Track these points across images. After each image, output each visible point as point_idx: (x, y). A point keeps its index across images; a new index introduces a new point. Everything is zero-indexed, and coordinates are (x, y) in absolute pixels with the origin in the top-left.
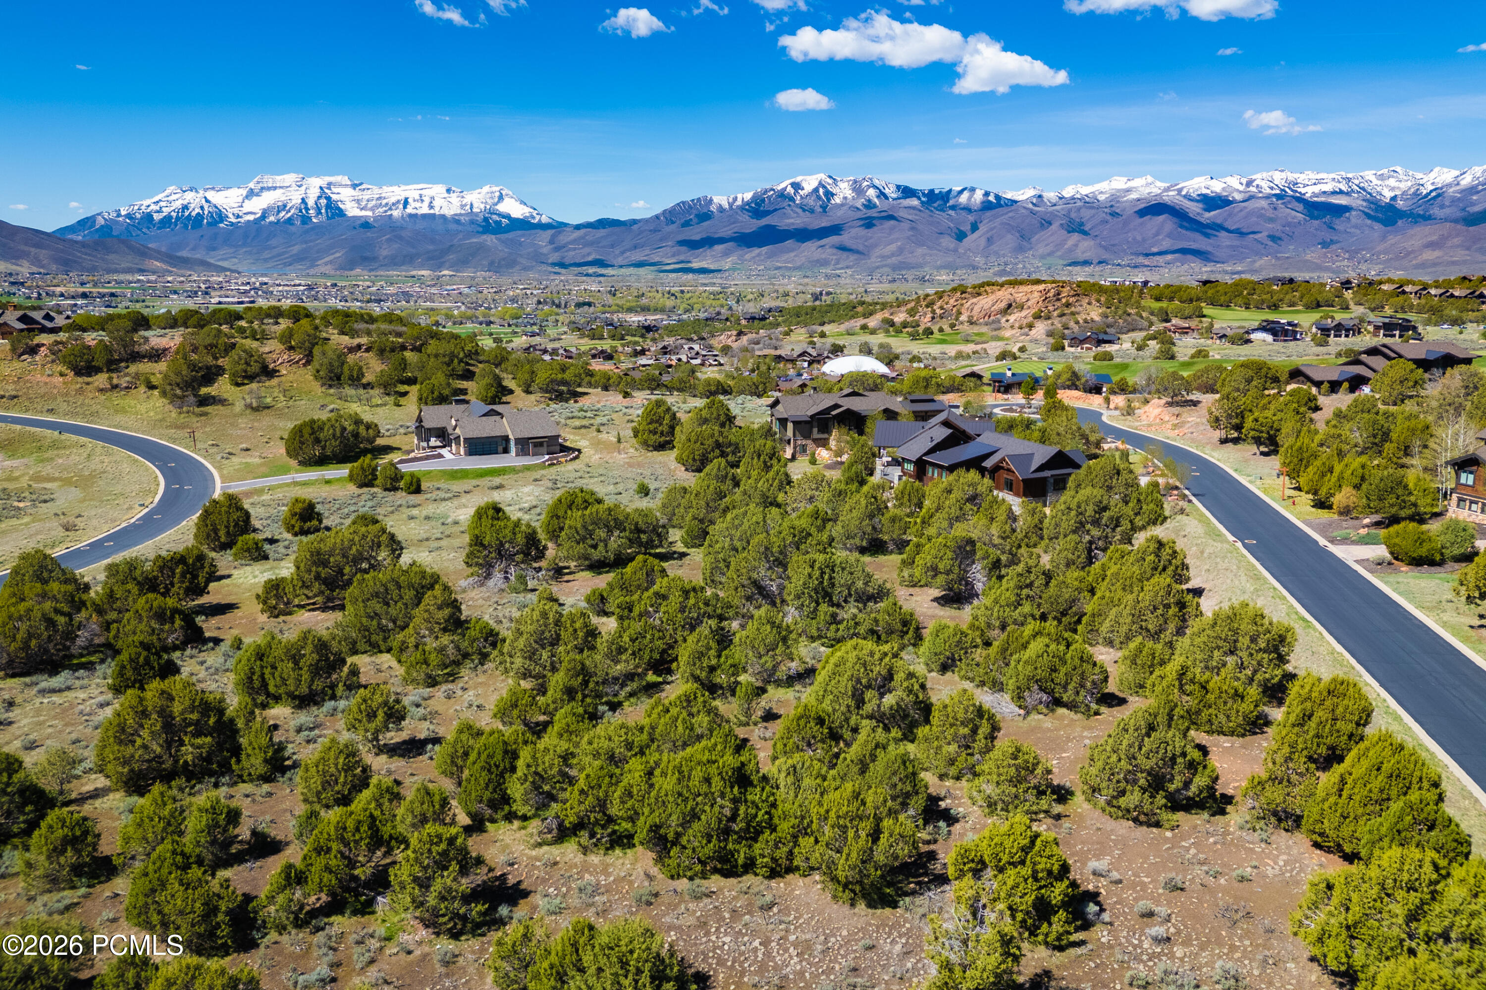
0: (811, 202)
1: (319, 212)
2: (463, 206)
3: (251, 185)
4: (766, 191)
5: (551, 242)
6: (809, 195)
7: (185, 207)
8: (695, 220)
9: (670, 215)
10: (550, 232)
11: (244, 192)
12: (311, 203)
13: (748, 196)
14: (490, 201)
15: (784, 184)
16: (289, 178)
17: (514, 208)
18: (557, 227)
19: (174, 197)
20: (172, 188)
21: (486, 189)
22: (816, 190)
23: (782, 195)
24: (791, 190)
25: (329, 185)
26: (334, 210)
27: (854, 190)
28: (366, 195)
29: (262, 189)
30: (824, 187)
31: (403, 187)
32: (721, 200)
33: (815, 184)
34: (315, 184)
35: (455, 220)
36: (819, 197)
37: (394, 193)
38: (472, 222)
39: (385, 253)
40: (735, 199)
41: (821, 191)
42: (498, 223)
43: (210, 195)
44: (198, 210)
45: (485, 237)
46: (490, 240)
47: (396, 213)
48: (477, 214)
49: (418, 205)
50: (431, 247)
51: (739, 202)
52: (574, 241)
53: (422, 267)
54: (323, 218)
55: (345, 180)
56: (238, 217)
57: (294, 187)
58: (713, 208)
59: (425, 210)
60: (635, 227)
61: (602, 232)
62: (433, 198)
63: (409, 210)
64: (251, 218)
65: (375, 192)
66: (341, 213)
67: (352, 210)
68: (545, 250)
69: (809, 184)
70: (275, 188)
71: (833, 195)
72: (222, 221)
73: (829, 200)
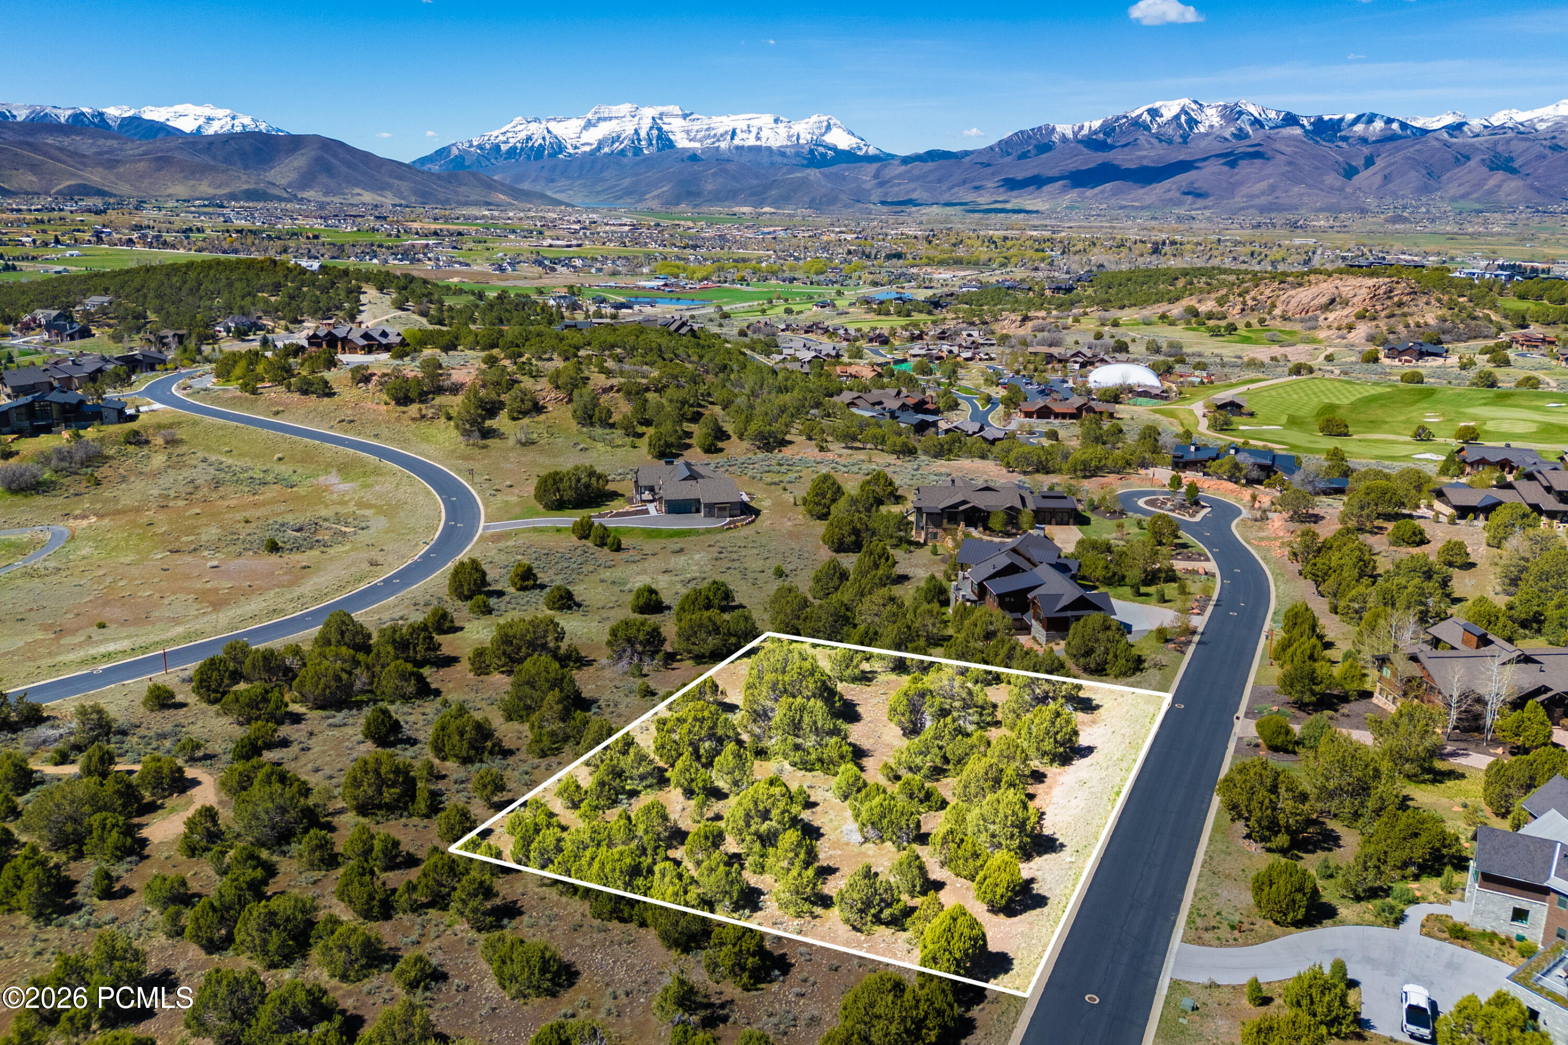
0: (1170, 131)
1: (650, 144)
2: (789, 137)
3: (589, 116)
4: (1118, 119)
5: (876, 176)
6: (1169, 122)
7: (529, 138)
8: (1034, 152)
9: (1006, 146)
10: (875, 166)
11: (582, 123)
12: (643, 134)
13: (1096, 124)
14: (817, 132)
15: (1140, 111)
16: (624, 109)
17: (841, 140)
18: (882, 159)
19: (520, 128)
20: (518, 119)
21: (814, 118)
22: (1177, 117)
23: (1136, 123)
24: (1146, 117)
25: (661, 114)
26: (664, 141)
27: (1223, 117)
28: (696, 126)
29: (599, 119)
30: (1187, 113)
31: (732, 117)
32: (1065, 129)
33: (1175, 110)
34: (648, 113)
35: (781, 152)
36: (1180, 126)
37: (722, 123)
38: (797, 154)
39: (710, 187)
40: (1081, 128)
41: (1183, 118)
42: (824, 155)
43: (552, 126)
44: (540, 141)
45: (808, 171)
46: (813, 174)
47: (723, 145)
48: (802, 146)
49: (745, 136)
50: (755, 182)
51: (1085, 131)
52: (899, 176)
53: (744, 203)
54: (653, 149)
55: (676, 110)
56: (576, 148)
57: (629, 118)
58: (1055, 138)
59: (751, 141)
60: (968, 159)
61: (930, 165)
62: (760, 129)
63: (737, 142)
64: (587, 149)
65: (704, 122)
66: (670, 144)
67: (682, 142)
68: (868, 186)
69: (1170, 110)
70: (611, 119)
71: (1197, 122)
72: (561, 152)
73: (1191, 128)
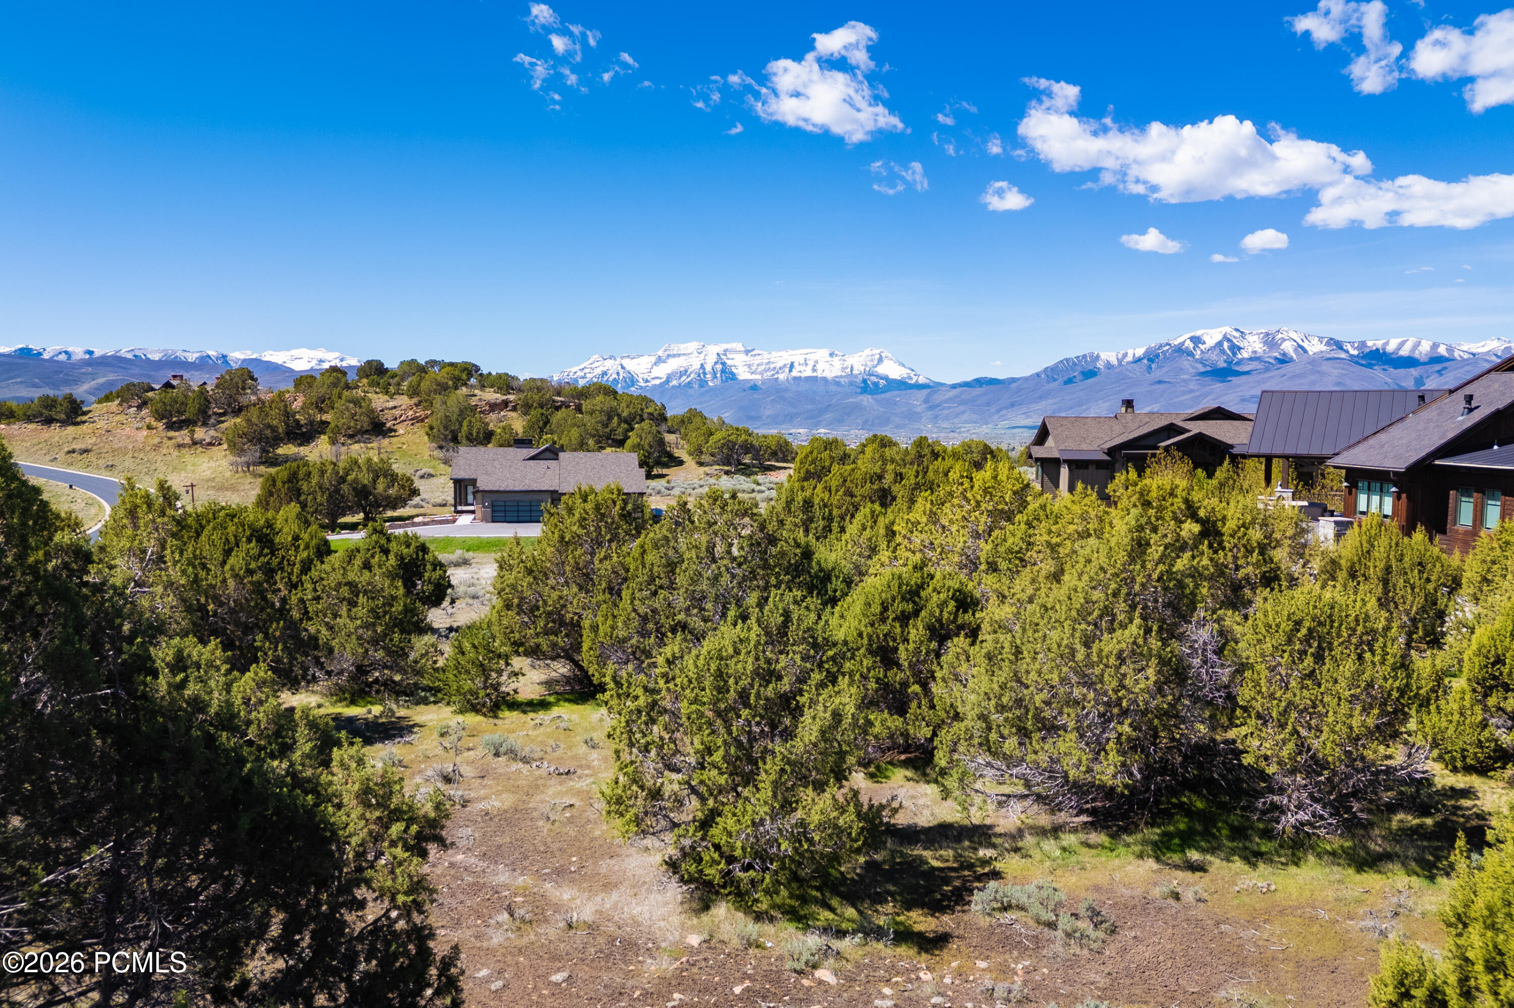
0: (1213, 356)
1: (715, 377)
2: (843, 369)
3: (660, 353)
4: (1161, 346)
5: (926, 401)
6: (1211, 349)
7: (605, 373)
8: (1080, 377)
9: (1051, 373)
10: (925, 392)
11: (653, 359)
12: (708, 368)
13: (1140, 352)
14: (869, 364)
15: (1183, 338)
16: (692, 346)
17: (892, 370)
18: (931, 387)
19: (596, 364)
20: (596, 357)
21: (867, 352)
22: (1220, 344)
23: (1180, 350)
24: (1189, 344)
25: (726, 351)
26: (728, 374)
27: (1265, 343)
28: (758, 360)
29: (669, 356)
30: (1229, 340)
31: (791, 352)
32: (1109, 356)
33: (1219, 337)
34: (712, 352)
35: (836, 382)
36: (1223, 352)
37: (781, 358)
38: (851, 384)
39: (768, 413)
40: (1125, 355)
41: (1226, 345)
42: (876, 384)
43: (626, 363)
44: (615, 376)
45: (861, 397)
46: (866, 400)
47: (782, 377)
48: (856, 376)
49: (802, 368)
50: (810, 407)
51: (1129, 358)
52: (948, 401)
53: (800, 426)
54: (718, 382)
55: (740, 347)
56: (647, 381)
57: (696, 354)
58: (1100, 365)
59: (808, 373)
60: (1014, 385)
61: (978, 391)
62: (817, 362)
63: (795, 373)
64: (657, 382)
65: (765, 357)
66: (733, 377)
67: (743, 374)
68: (919, 409)
69: (1212, 337)
70: (679, 355)
71: (1240, 348)
72: (633, 385)
73: (1234, 354)
